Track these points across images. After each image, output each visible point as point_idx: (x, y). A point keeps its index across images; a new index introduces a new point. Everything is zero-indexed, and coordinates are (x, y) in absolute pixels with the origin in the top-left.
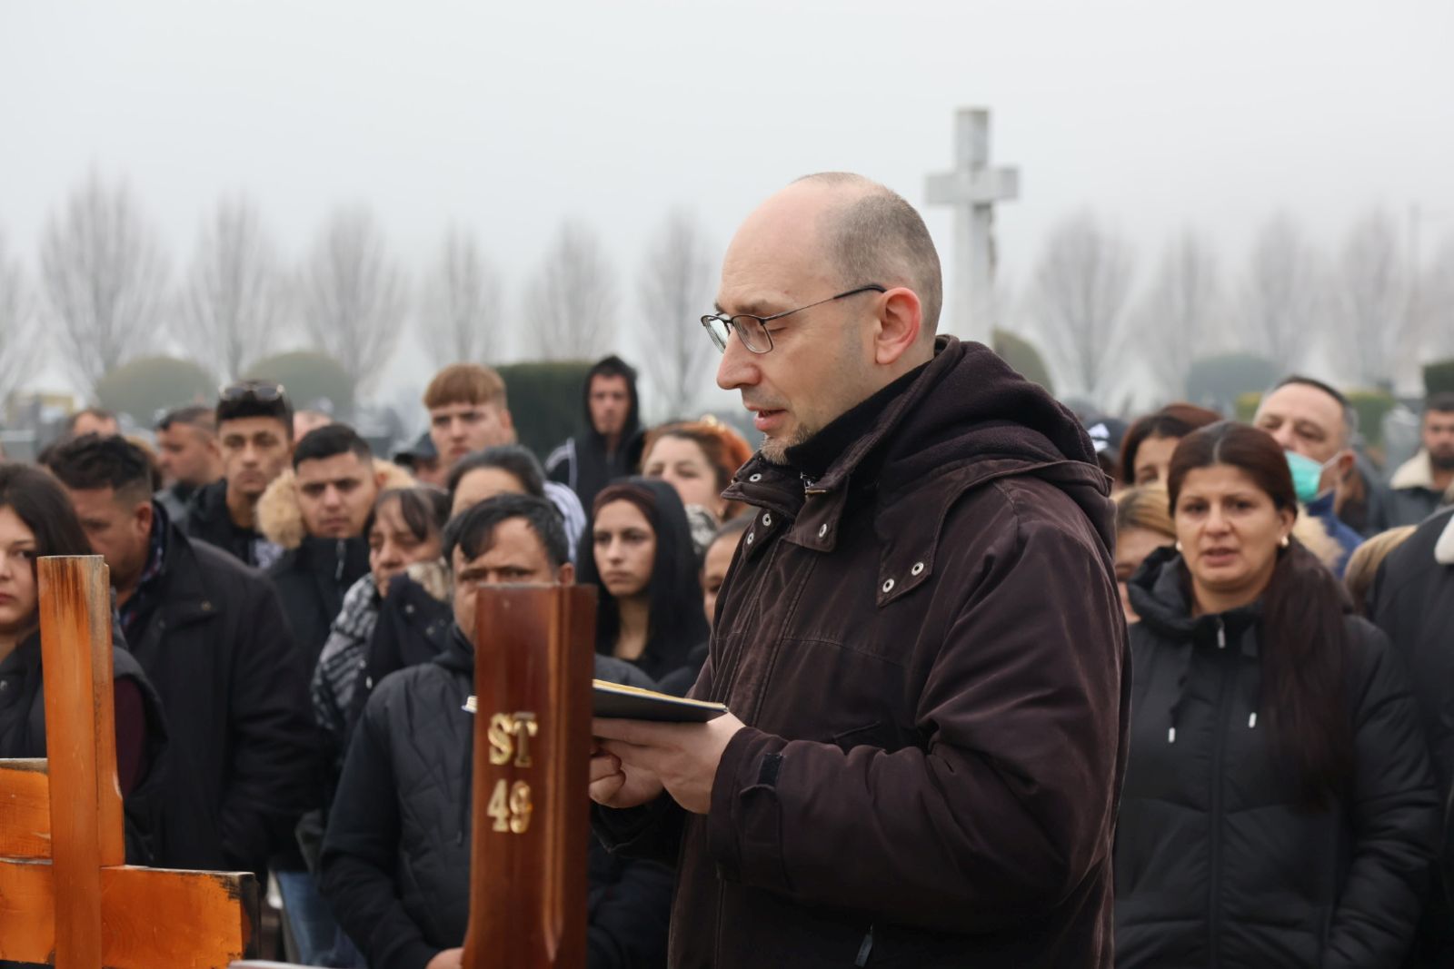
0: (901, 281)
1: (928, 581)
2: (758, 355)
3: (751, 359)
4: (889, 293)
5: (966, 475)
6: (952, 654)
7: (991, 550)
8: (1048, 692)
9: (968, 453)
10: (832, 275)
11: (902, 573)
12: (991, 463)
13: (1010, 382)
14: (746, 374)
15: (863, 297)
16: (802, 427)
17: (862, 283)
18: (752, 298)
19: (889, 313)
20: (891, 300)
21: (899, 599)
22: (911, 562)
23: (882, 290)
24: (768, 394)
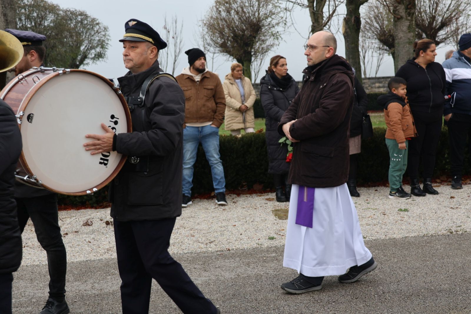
0: (332, 47)
1: (326, 85)
2: (311, 51)
3: (310, 52)
4: (330, 48)
5: (332, 73)
6: (325, 94)
7: (333, 83)
8: (335, 99)
9: (333, 70)
10: (323, 43)
11: (323, 85)
12: (337, 71)
13: (340, 60)
14: (308, 54)
15: (326, 47)
16: (314, 62)
17: (327, 45)
18: (312, 44)
19: (329, 50)
20: (330, 49)
21: (322, 88)
22: (324, 84)
23: (329, 47)
24: (310, 57)
